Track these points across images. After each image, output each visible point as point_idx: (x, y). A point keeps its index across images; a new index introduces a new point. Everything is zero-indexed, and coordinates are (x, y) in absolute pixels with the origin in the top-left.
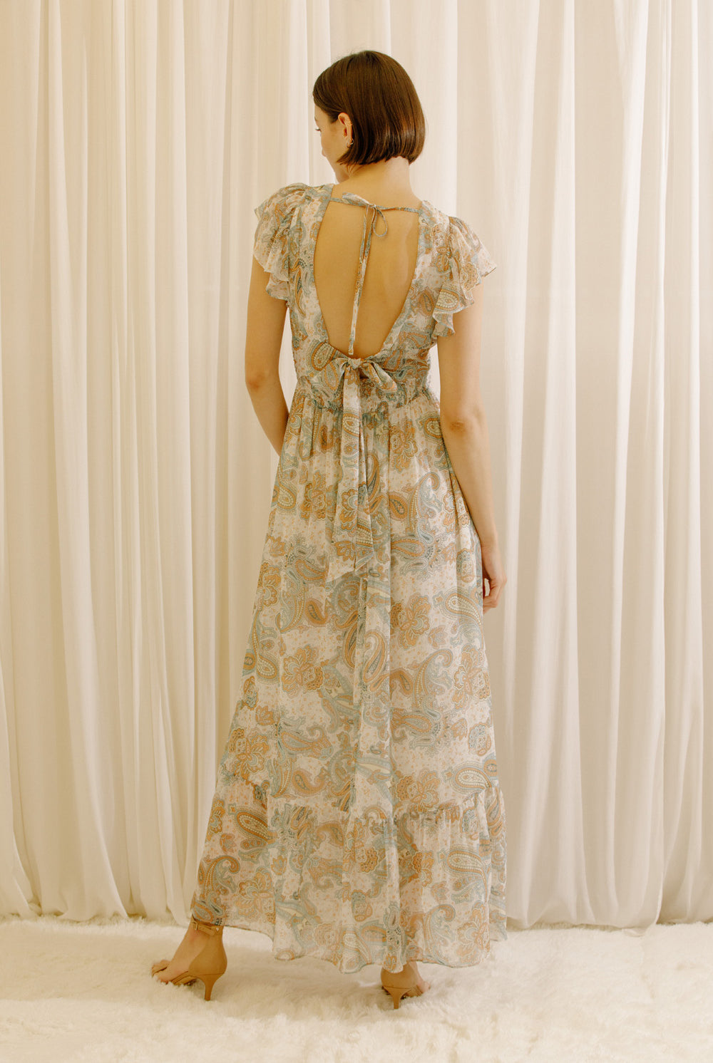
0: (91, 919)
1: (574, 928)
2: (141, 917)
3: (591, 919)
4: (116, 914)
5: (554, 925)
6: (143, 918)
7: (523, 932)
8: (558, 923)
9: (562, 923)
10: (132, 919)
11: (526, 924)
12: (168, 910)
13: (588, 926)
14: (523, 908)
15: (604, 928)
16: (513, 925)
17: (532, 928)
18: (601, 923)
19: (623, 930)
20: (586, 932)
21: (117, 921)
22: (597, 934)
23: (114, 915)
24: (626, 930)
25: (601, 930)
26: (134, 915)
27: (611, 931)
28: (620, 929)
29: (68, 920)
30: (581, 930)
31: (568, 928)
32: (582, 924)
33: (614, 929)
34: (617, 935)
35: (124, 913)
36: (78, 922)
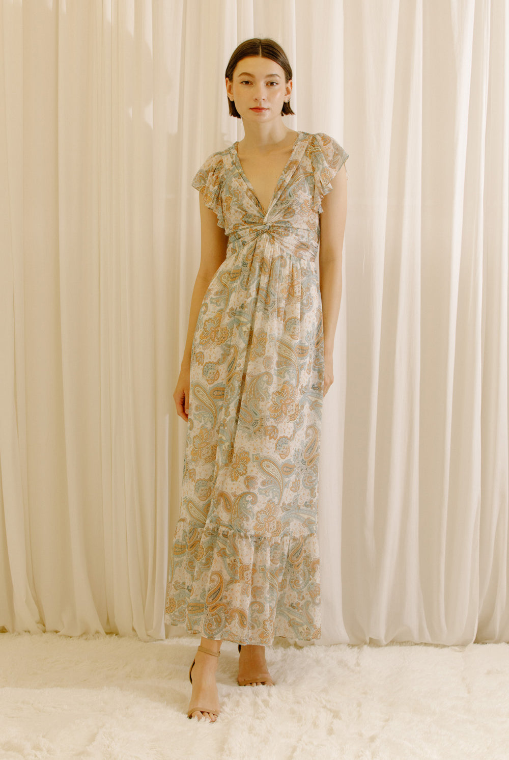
0: (80, 636)
1: (416, 646)
2: (115, 635)
3: (428, 638)
4: (97, 632)
5: (402, 643)
6: (116, 635)
7: (381, 648)
8: (405, 642)
9: (408, 642)
10: (108, 636)
11: (384, 643)
12: (134, 630)
13: (426, 644)
14: (380, 632)
15: (437, 646)
16: (373, 643)
17: (387, 645)
18: (436, 643)
19: (450, 647)
20: (425, 648)
21: (98, 637)
22: (431, 649)
23: (96, 633)
24: (452, 647)
25: (435, 647)
26: (109, 633)
27: (442, 648)
28: (448, 646)
29: (65, 635)
30: (421, 647)
31: (412, 645)
32: (422, 643)
33: (444, 646)
34: (446, 650)
35: (103, 632)
36: (71, 637)
